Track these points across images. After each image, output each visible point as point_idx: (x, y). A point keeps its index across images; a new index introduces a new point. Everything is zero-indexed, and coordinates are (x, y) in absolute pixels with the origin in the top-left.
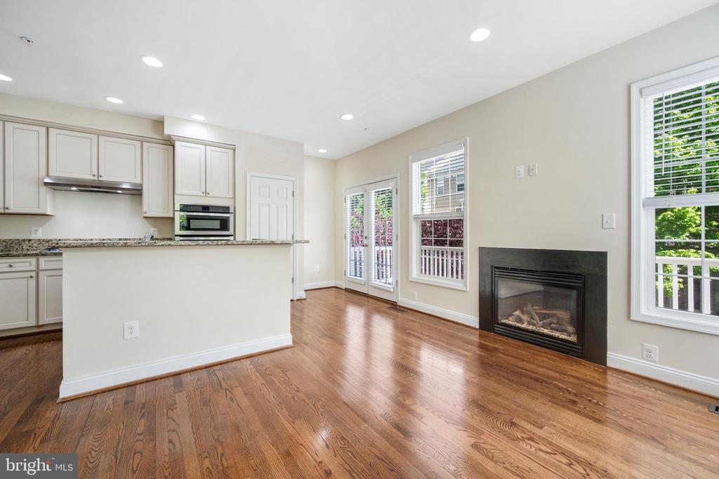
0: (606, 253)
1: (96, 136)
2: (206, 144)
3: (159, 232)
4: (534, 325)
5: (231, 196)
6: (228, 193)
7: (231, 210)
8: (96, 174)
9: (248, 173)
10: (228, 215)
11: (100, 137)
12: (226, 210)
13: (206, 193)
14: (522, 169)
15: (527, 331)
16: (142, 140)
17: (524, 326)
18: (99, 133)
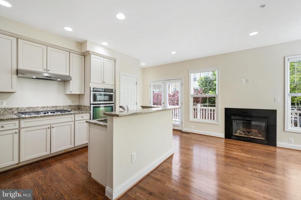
0: (276, 110)
1: (46, 46)
2: (104, 57)
3: (72, 102)
4: (246, 135)
5: (114, 84)
6: (113, 82)
7: (114, 91)
8: (46, 69)
9: (121, 73)
10: (112, 93)
11: (48, 47)
12: (111, 91)
13: (104, 82)
14: (244, 80)
15: (244, 137)
16: (70, 52)
17: (243, 136)
18: (47, 45)
